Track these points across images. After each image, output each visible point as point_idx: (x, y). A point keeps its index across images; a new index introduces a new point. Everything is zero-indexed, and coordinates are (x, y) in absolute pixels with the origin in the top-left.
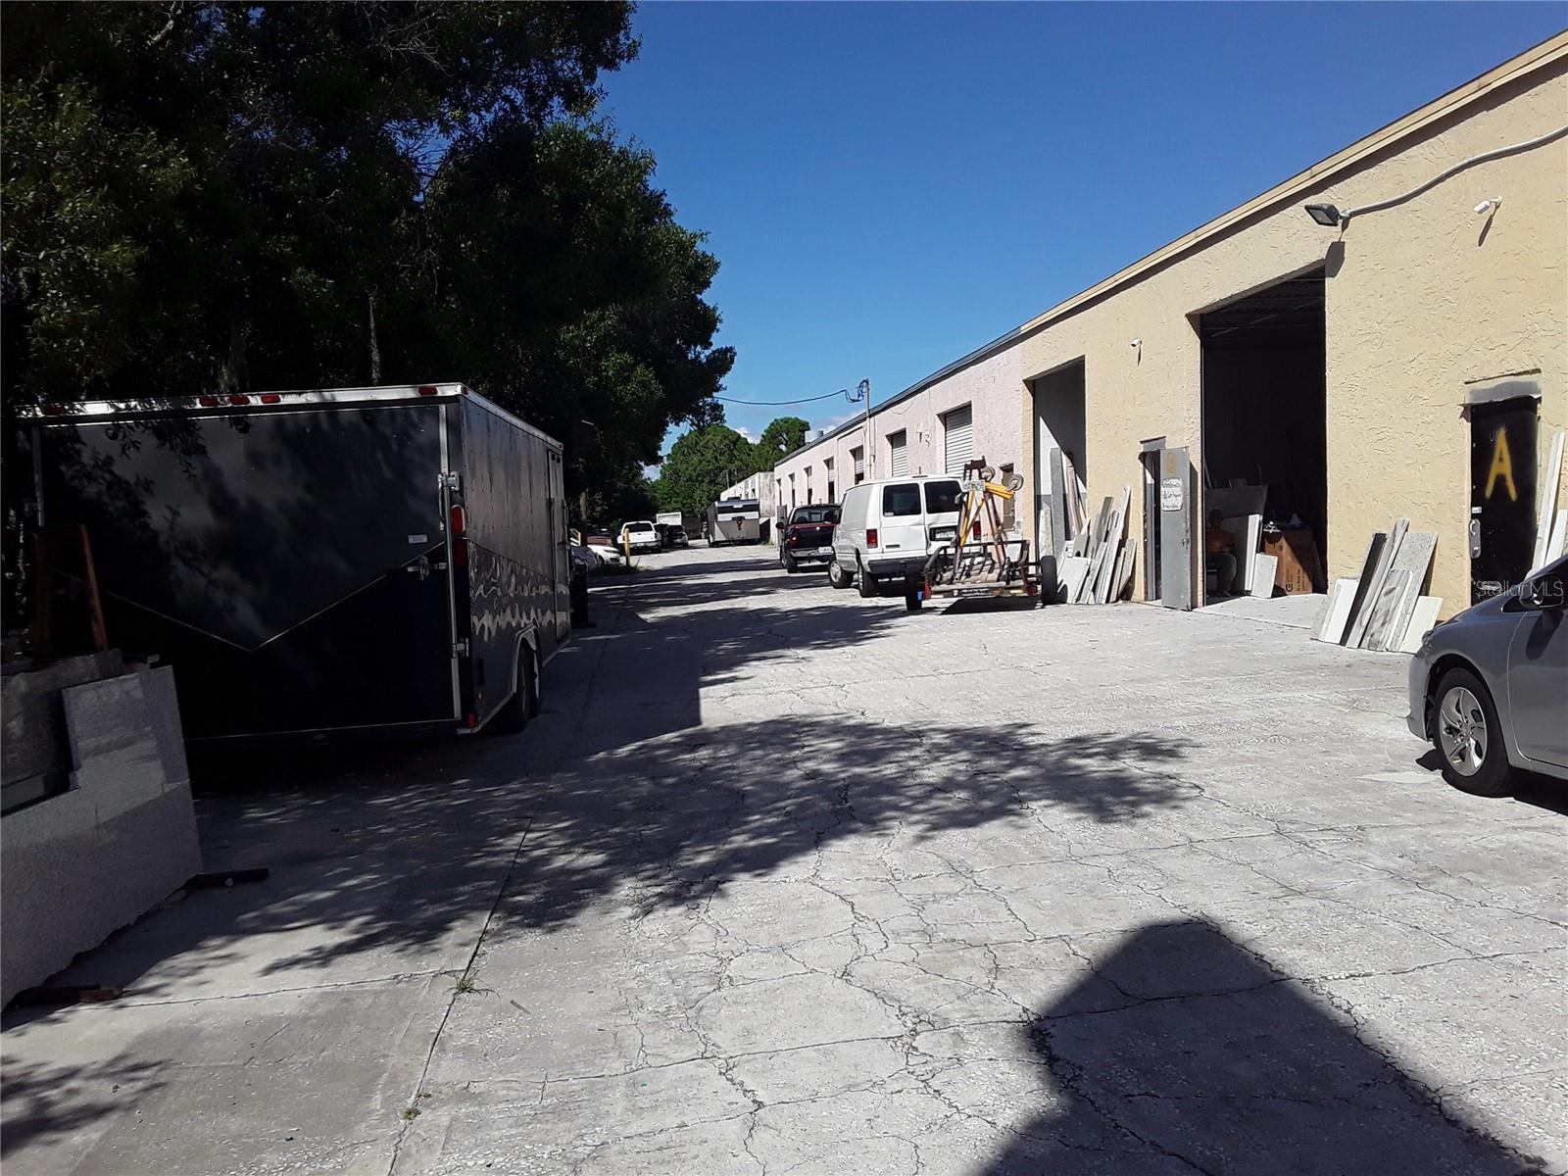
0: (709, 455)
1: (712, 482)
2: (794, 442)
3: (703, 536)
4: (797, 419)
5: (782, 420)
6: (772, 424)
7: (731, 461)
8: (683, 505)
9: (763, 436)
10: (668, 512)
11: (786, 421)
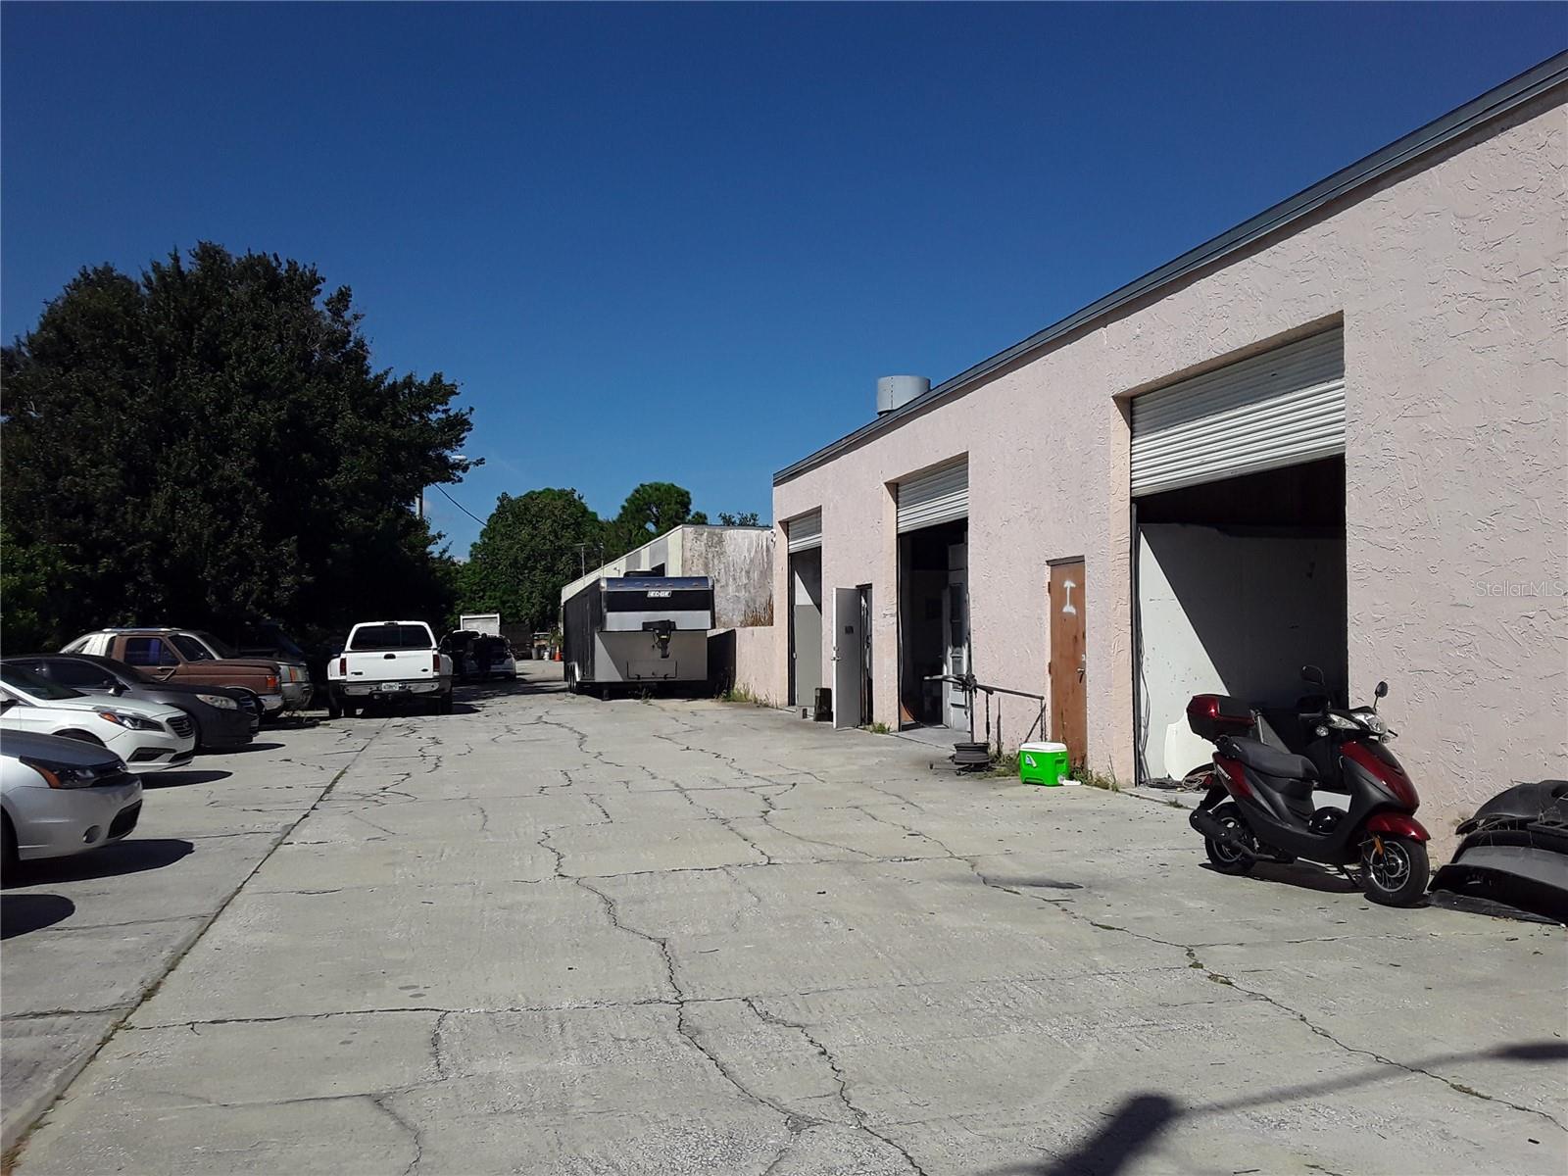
0: (546, 526)
1: (548, 570)
2: (669, 520)
3: (534, 655)
4: (673, 485)
5: (651, 486)
6: (637, 491)
7: (577, 539)
8: (504, 603)
9: (623, 507)
10: (479, 613)
11: (657, 487)
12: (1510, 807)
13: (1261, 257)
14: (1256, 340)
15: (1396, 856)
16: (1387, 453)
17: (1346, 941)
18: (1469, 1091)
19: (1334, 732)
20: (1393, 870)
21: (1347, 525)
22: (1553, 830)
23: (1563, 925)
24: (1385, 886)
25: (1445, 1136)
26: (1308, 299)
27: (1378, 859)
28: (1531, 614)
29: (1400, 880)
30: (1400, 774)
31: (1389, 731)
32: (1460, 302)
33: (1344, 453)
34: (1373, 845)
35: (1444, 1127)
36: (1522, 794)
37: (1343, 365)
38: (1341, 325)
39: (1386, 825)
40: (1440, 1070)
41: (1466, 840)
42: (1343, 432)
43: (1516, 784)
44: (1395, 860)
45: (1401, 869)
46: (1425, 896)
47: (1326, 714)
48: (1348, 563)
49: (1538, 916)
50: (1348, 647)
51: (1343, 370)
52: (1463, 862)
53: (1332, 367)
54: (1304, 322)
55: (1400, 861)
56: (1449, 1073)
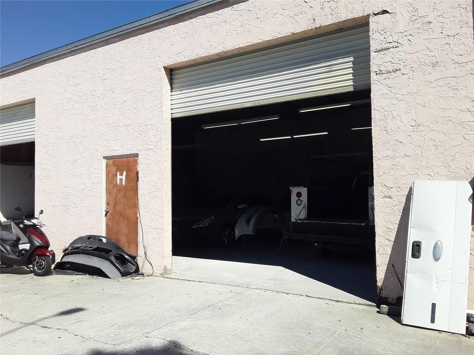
12: (77, 243)
13: (11, 77)
14: (9, 103)
15: (42, 261)
16: (47, 142)
17: (23, 289)
18: (46, 327)
19: (25, 226)
20: (41, 265)
21: (35, 163)
22: (86, 249)
23: (88, 275)
24: (39, 271)
25: (35, 341)
26: (25, 93)
27: (37, 263)
28: (84, 189)
29: (43, 268)
30: (45, 237)
31: (43, 224)
32: (67, 100)
33: (35, 141)
34: (36, 259)
35: (35, 339)
36: (80, 239)
37: (35, 114)
38: (34, 102)
39: (40, 252)
40: (39, 322)
41: (64, 254)
42: (34, 135)
43: (79, 237)
44: (42, 262)
45: (44, 265)
46: (52, 272)
47: (23, 220)
48: (35, 174)
49: (82, 273)
50: (35, 200)
51: (35, 116)
52: (64, 260)
53: (32, 114)
54: (24, 100)
55: (44, 263)
56: (41, 323)
